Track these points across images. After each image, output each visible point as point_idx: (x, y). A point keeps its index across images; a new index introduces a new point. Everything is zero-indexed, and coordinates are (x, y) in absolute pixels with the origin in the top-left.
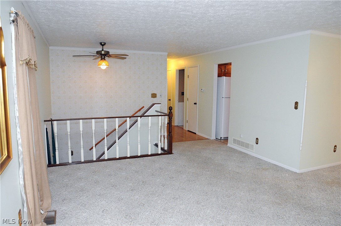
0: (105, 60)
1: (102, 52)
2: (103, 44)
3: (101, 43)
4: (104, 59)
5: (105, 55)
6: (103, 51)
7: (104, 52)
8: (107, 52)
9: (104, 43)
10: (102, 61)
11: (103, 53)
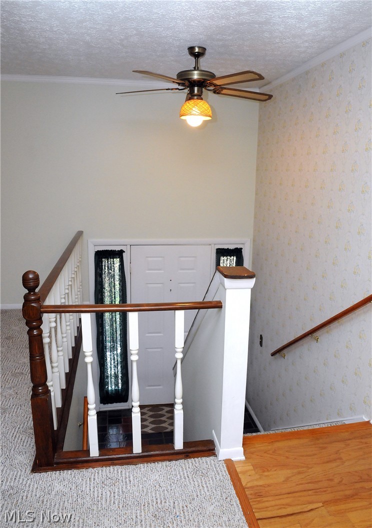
0: (202, 99)
1: (193, 74)
2: (197, 50)
3: (191, 50)
4: (200, 97)
5: (201, 84)
6: (196, 72)
7: (200, 75)
8: (207, 75)
9: (199, 47)
10: (191, 102)
11: (196, 76)
